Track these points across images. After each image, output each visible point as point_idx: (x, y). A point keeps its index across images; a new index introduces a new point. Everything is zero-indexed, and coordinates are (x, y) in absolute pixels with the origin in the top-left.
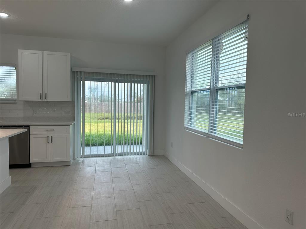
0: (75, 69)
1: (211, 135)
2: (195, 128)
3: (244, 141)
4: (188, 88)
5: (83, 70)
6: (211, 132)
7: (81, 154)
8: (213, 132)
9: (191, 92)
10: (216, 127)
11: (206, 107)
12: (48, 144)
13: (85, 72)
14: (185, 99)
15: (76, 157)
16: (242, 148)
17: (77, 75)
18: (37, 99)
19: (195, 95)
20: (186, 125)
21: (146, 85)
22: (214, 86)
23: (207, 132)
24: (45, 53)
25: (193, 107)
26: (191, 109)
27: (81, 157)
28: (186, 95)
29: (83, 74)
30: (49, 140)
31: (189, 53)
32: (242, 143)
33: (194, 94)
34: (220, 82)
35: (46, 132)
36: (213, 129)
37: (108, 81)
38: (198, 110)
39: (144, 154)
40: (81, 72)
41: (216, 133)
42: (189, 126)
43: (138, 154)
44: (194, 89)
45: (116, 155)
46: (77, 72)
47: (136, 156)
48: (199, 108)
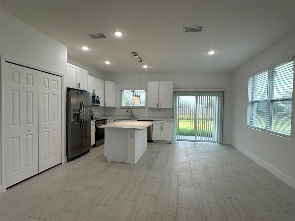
0: (175, 90)
1: (268, 130)
2: (255, 126)
3: (291, 134)
4: (250, 99)
5: (179, 90)
6: (268, 128)
7: (177, 138)
8: (269, 129)
9: (253, 102)
10: (271, 125)
11: (264, 112)
12: (161, 131)
13: (180, 91)
14: (247, 107)
15: (174, 140)
16: (290, 138)
17: (176, 93)
18: (156, 107)
19: (256, 104)
20: (248, 123)
21: (217, 97)
22: (270, 98)
23: (265, 128)
24: (160, 82)
25: (254, 112)
26: (253, 113)
27: (177, 140)
28: (249, 104)
29: (179, 92)
30: (162, 128)
31: (250, 77)
32: (290, 135)
33: (254, 103)
34: (274, 96)
35: (160, 124)
36: (269, 127)
37: (193, 95)
38: (257, 114)
39: (216, 142)
40: (178, 91)
41: (271, 129)
42: (250, 124)
43: (211, 142)
44: (254, 100)
45: (197, 141)
46: (176, 91)
47: (210, 143)
48: (258, 113)
